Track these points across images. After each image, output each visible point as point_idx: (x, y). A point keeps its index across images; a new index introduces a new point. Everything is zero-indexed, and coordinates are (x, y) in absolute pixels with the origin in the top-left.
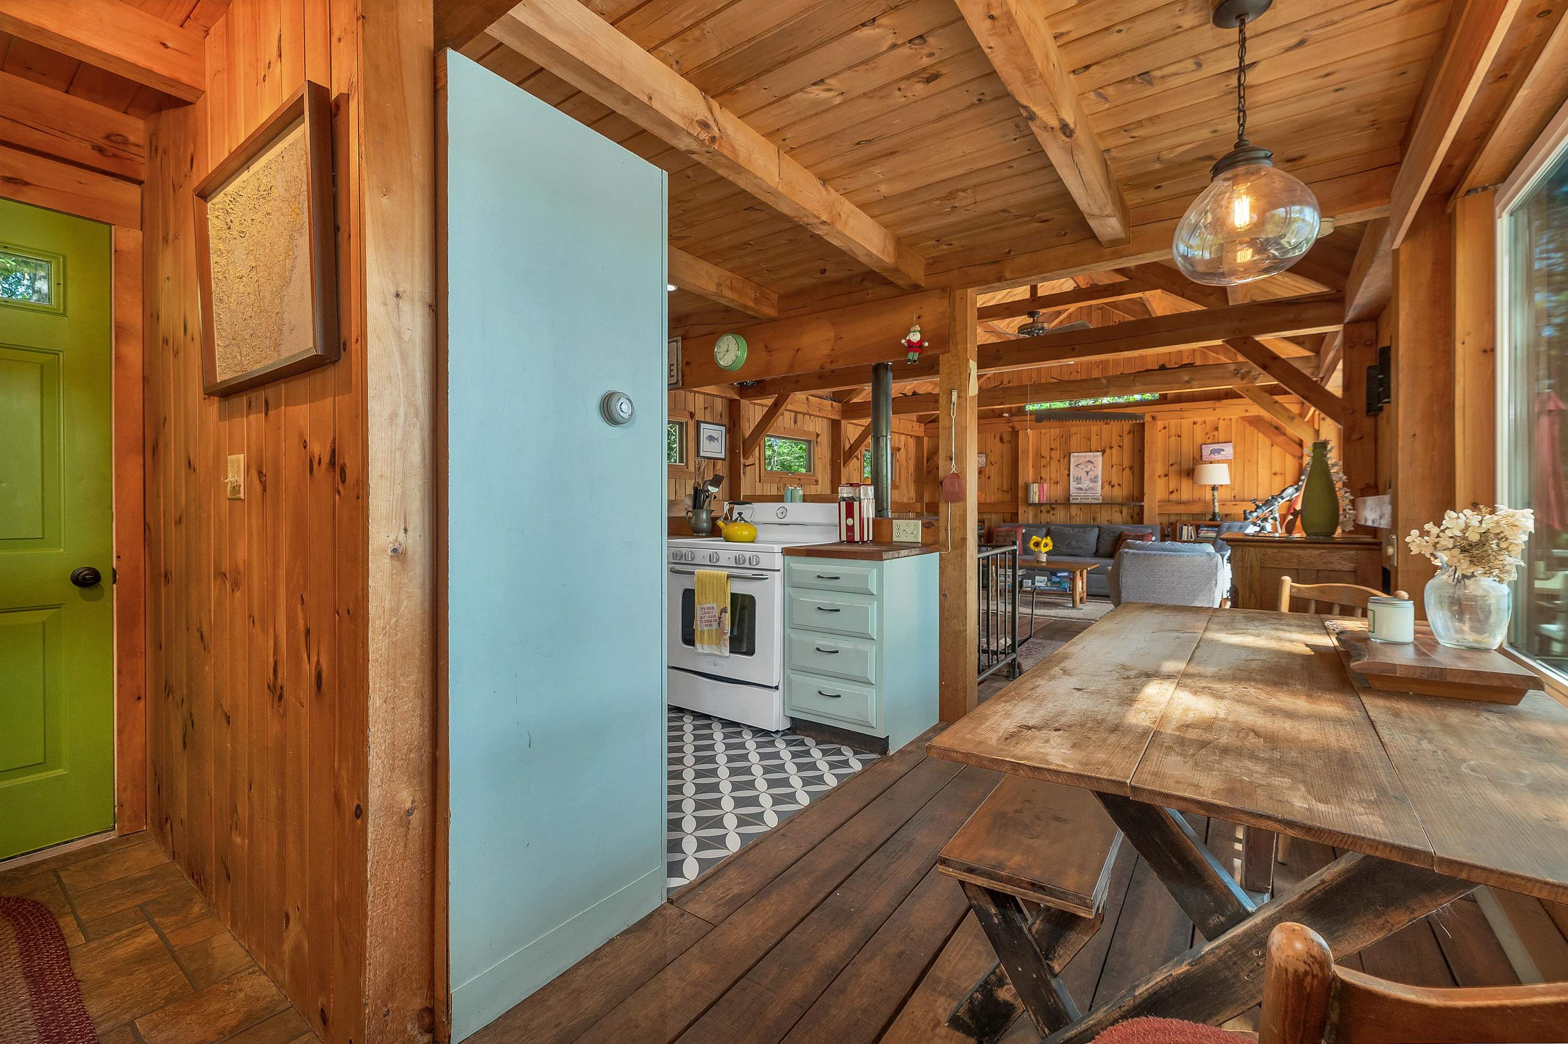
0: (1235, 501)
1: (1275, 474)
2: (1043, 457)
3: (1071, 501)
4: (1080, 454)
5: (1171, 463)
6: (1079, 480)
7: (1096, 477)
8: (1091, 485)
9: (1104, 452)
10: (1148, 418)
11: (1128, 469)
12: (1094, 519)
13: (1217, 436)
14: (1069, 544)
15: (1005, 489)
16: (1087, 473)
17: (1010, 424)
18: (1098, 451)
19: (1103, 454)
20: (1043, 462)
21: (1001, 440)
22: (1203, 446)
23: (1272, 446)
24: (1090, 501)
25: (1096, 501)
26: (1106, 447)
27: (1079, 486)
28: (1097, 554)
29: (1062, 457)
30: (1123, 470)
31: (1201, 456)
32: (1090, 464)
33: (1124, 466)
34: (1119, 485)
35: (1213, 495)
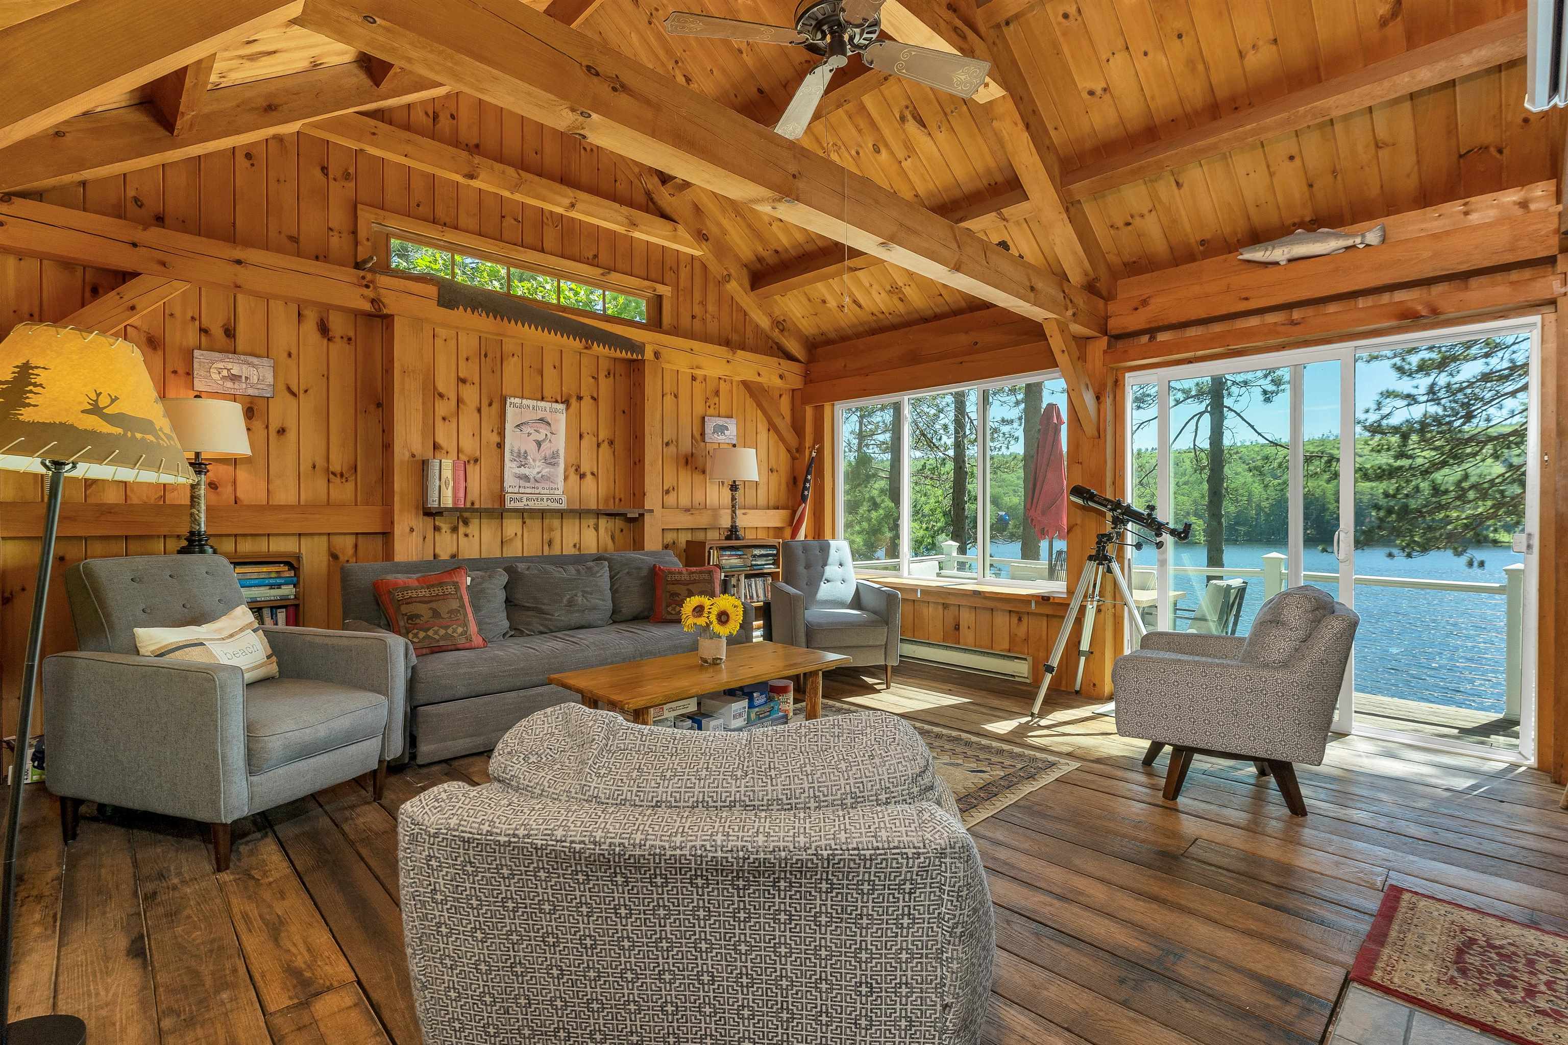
0: (744, 508)
1: (772, 471)
2: (441, 396)
3: (509, 505)
4: (525, 402)
5: (665, 440)
6: (522, 458)
7: (555, 455)
8: (546, 471)
9: (566, 402)
10: (649, 354)
11: (606, 443)
12: (550, 543)
13: (718, 405)
14: (571, 603)
15: (336, 466)
16: (539, 444)
17: (369, 293)
18: (557, 402)
19: (567, 409)
20: (442, 408)
21: (324, 329)
22: (706, 418)
23: (769, 429)
24: (544, 505)
25: (555, 506)
26: (570, 396)
27: (523, 471)
28: (617, 618)
29: (485, 403)
30: (598, 445)
31: (703, 434)
32: (543, 426)
33: (601, 438)
34: (593, 474)
35: (733, 499)
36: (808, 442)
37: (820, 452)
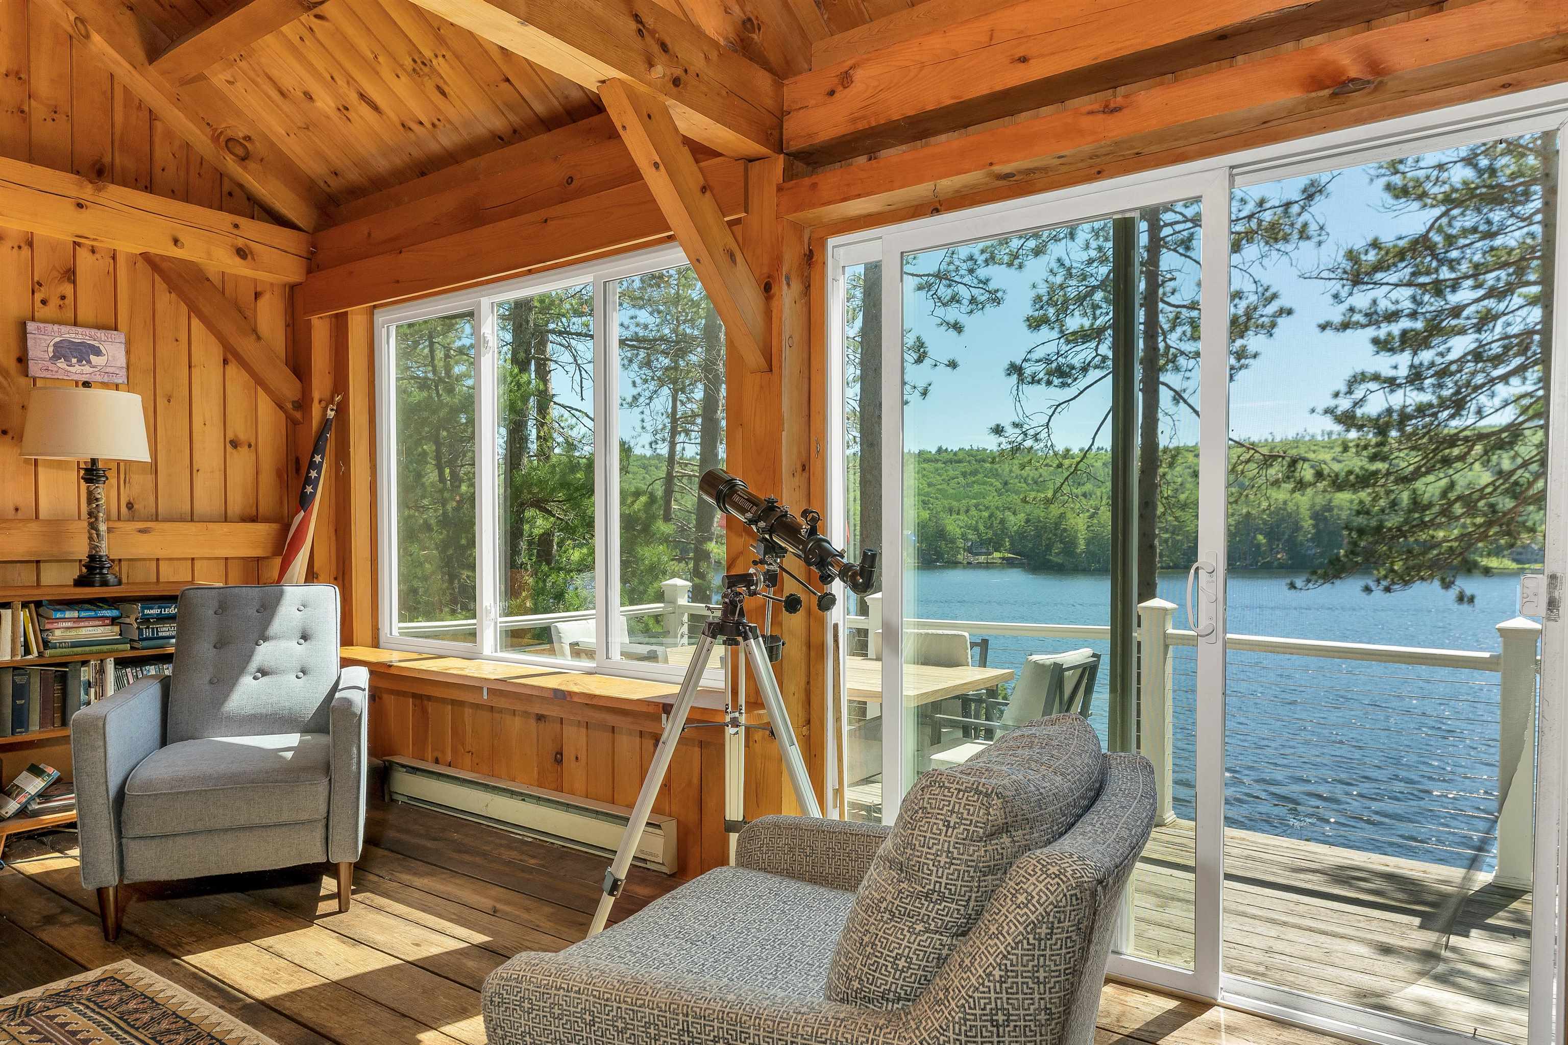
0: (132, 519)
1: (235, 444)
13: (70, 300)
22: (31, 326)
23: (225, 362)
31: (22, 360)
35: (92, 498)
36: (320, 385)
37: (342, 410)
